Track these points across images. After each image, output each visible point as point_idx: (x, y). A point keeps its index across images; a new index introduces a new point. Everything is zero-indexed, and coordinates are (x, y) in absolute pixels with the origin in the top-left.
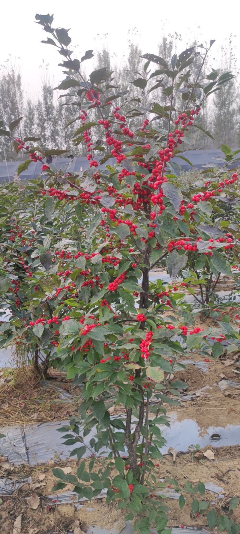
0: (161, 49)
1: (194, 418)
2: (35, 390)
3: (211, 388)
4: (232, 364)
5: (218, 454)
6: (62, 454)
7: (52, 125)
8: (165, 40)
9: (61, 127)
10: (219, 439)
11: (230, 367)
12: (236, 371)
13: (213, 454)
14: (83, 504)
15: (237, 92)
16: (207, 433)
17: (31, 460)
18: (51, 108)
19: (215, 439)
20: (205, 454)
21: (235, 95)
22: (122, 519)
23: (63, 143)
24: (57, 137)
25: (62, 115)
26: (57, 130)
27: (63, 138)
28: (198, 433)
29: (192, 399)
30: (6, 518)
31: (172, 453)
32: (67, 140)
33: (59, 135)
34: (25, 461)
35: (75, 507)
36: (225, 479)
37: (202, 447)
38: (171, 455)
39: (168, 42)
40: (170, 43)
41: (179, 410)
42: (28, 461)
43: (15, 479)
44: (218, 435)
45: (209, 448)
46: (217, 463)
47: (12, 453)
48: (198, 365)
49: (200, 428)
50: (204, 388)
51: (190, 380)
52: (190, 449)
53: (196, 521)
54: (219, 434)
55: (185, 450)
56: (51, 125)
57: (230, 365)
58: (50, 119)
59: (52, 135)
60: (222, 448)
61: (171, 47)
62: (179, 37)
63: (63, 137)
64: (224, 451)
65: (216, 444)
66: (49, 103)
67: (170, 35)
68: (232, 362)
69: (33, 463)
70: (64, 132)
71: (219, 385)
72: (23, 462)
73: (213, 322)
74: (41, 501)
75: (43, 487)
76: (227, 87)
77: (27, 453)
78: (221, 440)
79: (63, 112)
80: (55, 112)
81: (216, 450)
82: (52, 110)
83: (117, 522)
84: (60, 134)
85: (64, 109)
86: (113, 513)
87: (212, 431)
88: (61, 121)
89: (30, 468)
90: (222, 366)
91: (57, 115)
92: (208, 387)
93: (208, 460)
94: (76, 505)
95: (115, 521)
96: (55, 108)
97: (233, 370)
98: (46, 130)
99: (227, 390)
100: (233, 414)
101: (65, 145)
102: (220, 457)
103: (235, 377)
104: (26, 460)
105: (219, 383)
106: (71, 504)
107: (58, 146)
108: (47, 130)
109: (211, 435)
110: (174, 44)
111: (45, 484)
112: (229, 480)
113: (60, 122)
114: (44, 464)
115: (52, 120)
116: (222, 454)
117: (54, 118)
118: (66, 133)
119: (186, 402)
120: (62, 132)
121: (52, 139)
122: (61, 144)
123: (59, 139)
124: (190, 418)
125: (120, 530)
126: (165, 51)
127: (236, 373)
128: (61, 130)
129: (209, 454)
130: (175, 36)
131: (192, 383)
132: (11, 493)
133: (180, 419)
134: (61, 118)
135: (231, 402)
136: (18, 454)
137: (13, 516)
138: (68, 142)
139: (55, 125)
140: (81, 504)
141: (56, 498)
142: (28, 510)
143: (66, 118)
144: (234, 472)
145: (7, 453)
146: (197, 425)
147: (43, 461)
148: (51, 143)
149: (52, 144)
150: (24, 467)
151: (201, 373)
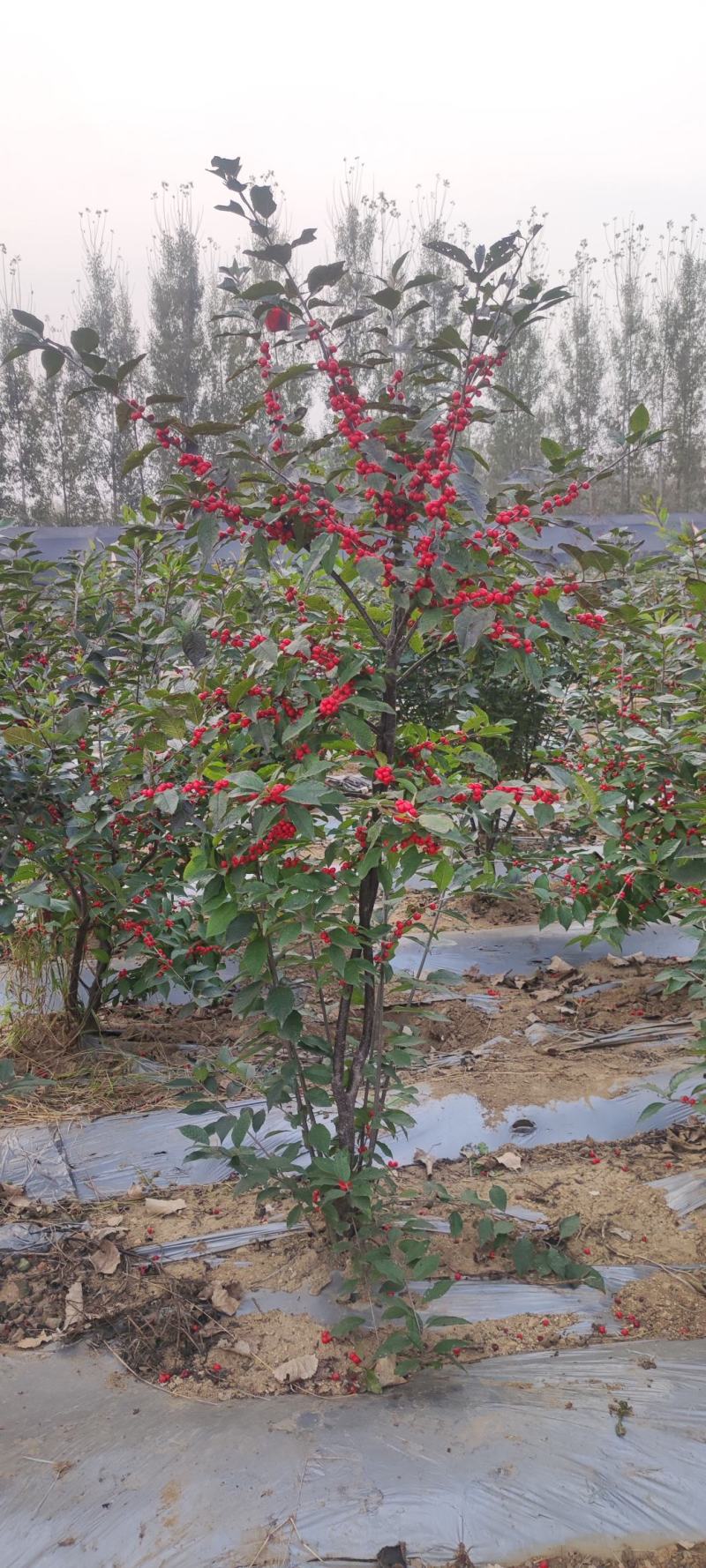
0: (341, 236)
1: (471, 1092)
2: (68, 1058)
3: (508, 1041)
4: (556, 998)
5: (530, 1159)
6: (157, 1176)
7: (26, 432)
8: (353, 212)
9: (52, 439)
10: (531, 1132)
11: (550, 1004)
12: (565, 1009)
13: (519, 1159)
14: (225, 1257)
15: (550, 367)
16: (503, 1120)
17: (82, 1190)
18: (22, 383)
19: (523, 1131)
20: (500, 1160)
21: (545, 373)
22: (321, 1270)
23: (57, 485)
24: (39, 467)
25: (53, 403)
26: (40, 445)
27: (56, 473)
28: (482, 1120)
29: (464, 1063)
30: (44, 1292)
31: (424, 1161)
32: (67, 476)
33: (43, 462)
34: (69, 1193)
35: (205, 1263)
36: (549, 1198)
37: (492, 1148)
38: (423, 1165)
39: (361, 219)
40: (366, 221)
41: (433, 1079)
42: (76, 1192)
43: (49, 1224)
44: (528, 1121)
45: (509, 1149)
46: (527, 1173)
47: (35, 1178)
48: (472, 1000)
49: (485, 1111)
50: (491, 1043)
51: (453, 1036)
52: (464, 1153)
53: (488, 1266)
54: (532, 1120)
55: (454, 1155)
56: (22, 433)
57: (550, 1000)
58: (18, 415)
59: (25, 460)
60: (537, 1148)
61: (370, 232)
62: (391, 207)
63: (56, 467)
64: (542, 1153)
65: (522, 1141)
66: (17, 368)
67: (365, 199)
68: (557, 993)
69: (87, 1198)
70: (60, 453)
71: (527, 1035)
72: (64, 1195)
73: (505, 914)
74: (122, 1257)
75: (122, 1234)
76: (523, 351)
77: (71, 1175)
78: (535, 1133)
79: (59, 395)
80: (34, 395)
81: (526, 1152)
82: (26, 390)
83: (310, 1278)
84: (49, 457)
85: (62, 388)
86: (297, 1263)
87: (513, 1114)
88: (52, 421)
89: (82, 1206)
90: (531, 1002)
91: (39, 402)
92: (500, 1039)
93: (508, 1170)
94: (208, 1261)
95: (304, 1276)
96: (36, 384)
97: (558, 1008)
98: (6, 446)
99: (545, 1042)
100: (560, 1081)
101: (61, 490)
102: (535, 1165)
103: (564, 1021)
104: (72, 1189)
105: (526, 1031)
106: (195, 1260)
107: (42, 493)
108: (11, 446)
109: (512, 1121)
110: (378, 225)
111: (126, 1229)
112: (556, 1201)
113: (47, 423)
114: (115, 1198)
115: (25, 416)
116: (539, 1158)
117: (32, 412)
118: (65, 456)
119: (448, 1068)
120: (55, 453)
121: (24, 472)
122: (51, 486)
123: (45, 473)
124: (462, 1091)
125: (319, 1288)
126: (353, 241)
127: (567, 1014)
128: (51, 445)
129: (510, 1159)
130: (379, 202)
131: (459, 1040)
132: (45, 1247)
133: (438, 1095)
134: (51, 414)
135: (557, 1064)
136: (50, 1179)
137: (60, 1289)
138: (72, 481)
139: (34, 432)
140: (219, 1257)
141: (157, 1252)
142: (92, 1277)
143: (66, 412)
144: (566, 1187)
145: (22, 1178)
146: (479, 1105)
147: (114, 1191)
148: (19, 484)
149: (23, 487)
150: (66, 1204)
151: (482, 1015)
